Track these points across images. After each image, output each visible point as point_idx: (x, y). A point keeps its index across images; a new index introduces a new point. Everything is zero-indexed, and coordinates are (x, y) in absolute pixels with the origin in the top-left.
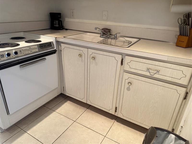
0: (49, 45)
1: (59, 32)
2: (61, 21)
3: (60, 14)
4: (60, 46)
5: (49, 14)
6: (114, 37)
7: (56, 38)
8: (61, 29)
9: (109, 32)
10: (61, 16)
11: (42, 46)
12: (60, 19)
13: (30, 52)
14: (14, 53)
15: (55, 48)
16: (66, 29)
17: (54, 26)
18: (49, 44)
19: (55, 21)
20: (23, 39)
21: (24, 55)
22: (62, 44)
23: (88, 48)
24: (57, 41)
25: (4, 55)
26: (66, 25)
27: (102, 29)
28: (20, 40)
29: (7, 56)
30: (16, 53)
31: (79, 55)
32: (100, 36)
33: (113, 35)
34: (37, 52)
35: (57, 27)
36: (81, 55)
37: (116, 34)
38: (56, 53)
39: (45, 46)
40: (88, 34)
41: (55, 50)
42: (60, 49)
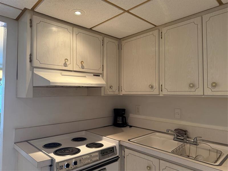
0: (112, 151)
1: (123, 131)
2: (125, 117)
3: (124, 110)
4: (123, 152)
5: (113, 110)
6: (194, 142)
7: (120, 141)
8: (125, 126)
9: (186, 134)
10: (125, 112)
11: (104, 153)
12: (124, 115)
13: (90, 160)
14: (73, 164)
15: (118, 155)
16: (131, 127)
17: (118, 122)
18: (111, 149)
19: (118, 117)
20: (85, 142)
21: (83, 164)
22: (126, 150)
23: (159, 159)
24: (121, 145)
25: (63, 166)
26: (130, 122)
27: (175, 130)
28: (81, 142)
29: (65, 167)
30: (75, 163)
31: (148, 167)
32: (173, 138)
33: (190, 138)
34: (97, 161)
35: (120, 123)
36: (150, 167)
37: (196, 138)
38: (118, 160)
39: (107, 152)
40: (157, 134)
41: (118, 156)
42: (123, 155)
